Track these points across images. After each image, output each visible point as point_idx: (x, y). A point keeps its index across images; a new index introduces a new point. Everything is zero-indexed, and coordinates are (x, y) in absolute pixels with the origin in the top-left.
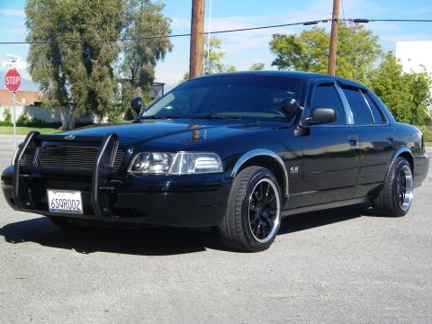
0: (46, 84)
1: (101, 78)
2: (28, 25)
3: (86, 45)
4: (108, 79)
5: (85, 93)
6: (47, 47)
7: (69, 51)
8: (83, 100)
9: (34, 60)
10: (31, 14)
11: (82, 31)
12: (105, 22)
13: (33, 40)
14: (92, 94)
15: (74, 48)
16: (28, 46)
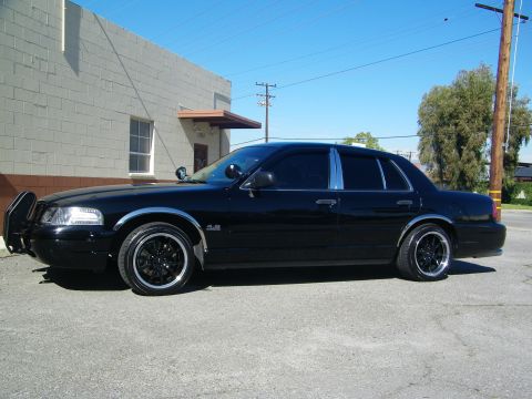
0: (432, 166)
1: (469, 161)
2: (420, 122)
3: (458, 135)
4: (475, 162)
5: (457, 172)
6: (431, 138)
7: (446, 141)
8: (455, 178)
9: (422, 148)
10: (422, 115)
11: (456, 125)
12: (474, 116)
13: (422, 134)
14: (462, 174)
15: (449, 138)
16: (418, 138)
